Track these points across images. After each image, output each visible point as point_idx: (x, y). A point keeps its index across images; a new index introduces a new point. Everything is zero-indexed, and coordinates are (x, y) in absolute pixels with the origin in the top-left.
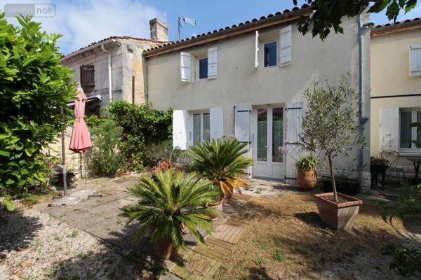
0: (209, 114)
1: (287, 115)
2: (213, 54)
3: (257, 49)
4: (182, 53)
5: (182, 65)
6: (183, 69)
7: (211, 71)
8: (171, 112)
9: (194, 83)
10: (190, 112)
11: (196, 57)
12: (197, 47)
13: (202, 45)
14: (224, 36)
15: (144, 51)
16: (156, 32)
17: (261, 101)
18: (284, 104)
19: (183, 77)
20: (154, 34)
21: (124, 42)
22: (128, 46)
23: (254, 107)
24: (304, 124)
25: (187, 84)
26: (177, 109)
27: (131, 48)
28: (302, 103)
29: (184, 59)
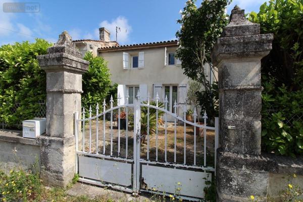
0: (139, 87)
1: (179, 90)
2: (141, 56)
3: (166, 56)
4: (124, 53)
5: (124, 59)
6: (124, 62)
7: (140, 64)
8: (116, 86)
9: (130, 70)
10: (127, 86)
11: (131, 55)
12: (133, 50)
13: (136, 50)
14: (148, 47)
15: (99, 48)
16: (103, 36)
17: (167, 82)
18: (178, 84)
19: (124, 66)
20: (102, 37)
21: (88, 43)
22: (90, 45)
23: (163, 85)
24: (188, 95)
25: (126, 70)
26: (120, 84)
27: (92, 46)
28: (186, 84)
29: (125, 56)
